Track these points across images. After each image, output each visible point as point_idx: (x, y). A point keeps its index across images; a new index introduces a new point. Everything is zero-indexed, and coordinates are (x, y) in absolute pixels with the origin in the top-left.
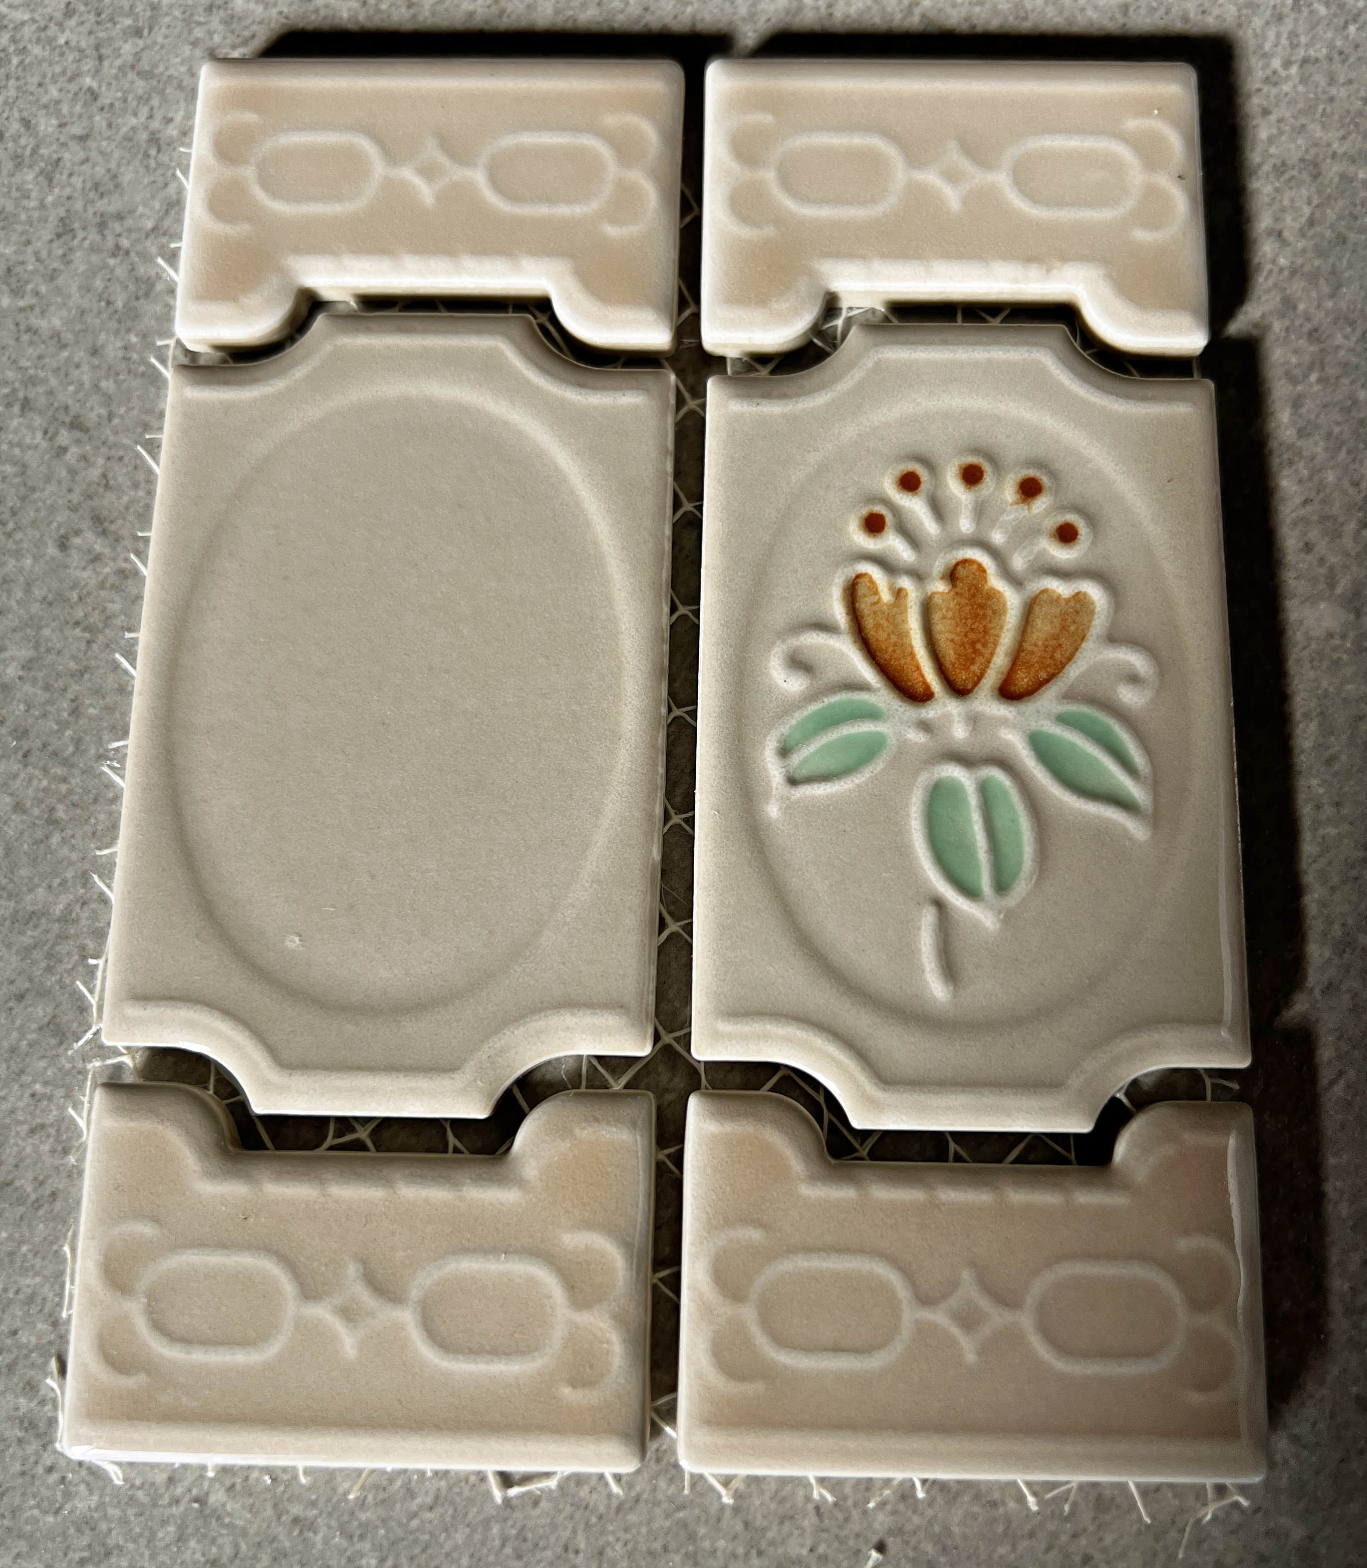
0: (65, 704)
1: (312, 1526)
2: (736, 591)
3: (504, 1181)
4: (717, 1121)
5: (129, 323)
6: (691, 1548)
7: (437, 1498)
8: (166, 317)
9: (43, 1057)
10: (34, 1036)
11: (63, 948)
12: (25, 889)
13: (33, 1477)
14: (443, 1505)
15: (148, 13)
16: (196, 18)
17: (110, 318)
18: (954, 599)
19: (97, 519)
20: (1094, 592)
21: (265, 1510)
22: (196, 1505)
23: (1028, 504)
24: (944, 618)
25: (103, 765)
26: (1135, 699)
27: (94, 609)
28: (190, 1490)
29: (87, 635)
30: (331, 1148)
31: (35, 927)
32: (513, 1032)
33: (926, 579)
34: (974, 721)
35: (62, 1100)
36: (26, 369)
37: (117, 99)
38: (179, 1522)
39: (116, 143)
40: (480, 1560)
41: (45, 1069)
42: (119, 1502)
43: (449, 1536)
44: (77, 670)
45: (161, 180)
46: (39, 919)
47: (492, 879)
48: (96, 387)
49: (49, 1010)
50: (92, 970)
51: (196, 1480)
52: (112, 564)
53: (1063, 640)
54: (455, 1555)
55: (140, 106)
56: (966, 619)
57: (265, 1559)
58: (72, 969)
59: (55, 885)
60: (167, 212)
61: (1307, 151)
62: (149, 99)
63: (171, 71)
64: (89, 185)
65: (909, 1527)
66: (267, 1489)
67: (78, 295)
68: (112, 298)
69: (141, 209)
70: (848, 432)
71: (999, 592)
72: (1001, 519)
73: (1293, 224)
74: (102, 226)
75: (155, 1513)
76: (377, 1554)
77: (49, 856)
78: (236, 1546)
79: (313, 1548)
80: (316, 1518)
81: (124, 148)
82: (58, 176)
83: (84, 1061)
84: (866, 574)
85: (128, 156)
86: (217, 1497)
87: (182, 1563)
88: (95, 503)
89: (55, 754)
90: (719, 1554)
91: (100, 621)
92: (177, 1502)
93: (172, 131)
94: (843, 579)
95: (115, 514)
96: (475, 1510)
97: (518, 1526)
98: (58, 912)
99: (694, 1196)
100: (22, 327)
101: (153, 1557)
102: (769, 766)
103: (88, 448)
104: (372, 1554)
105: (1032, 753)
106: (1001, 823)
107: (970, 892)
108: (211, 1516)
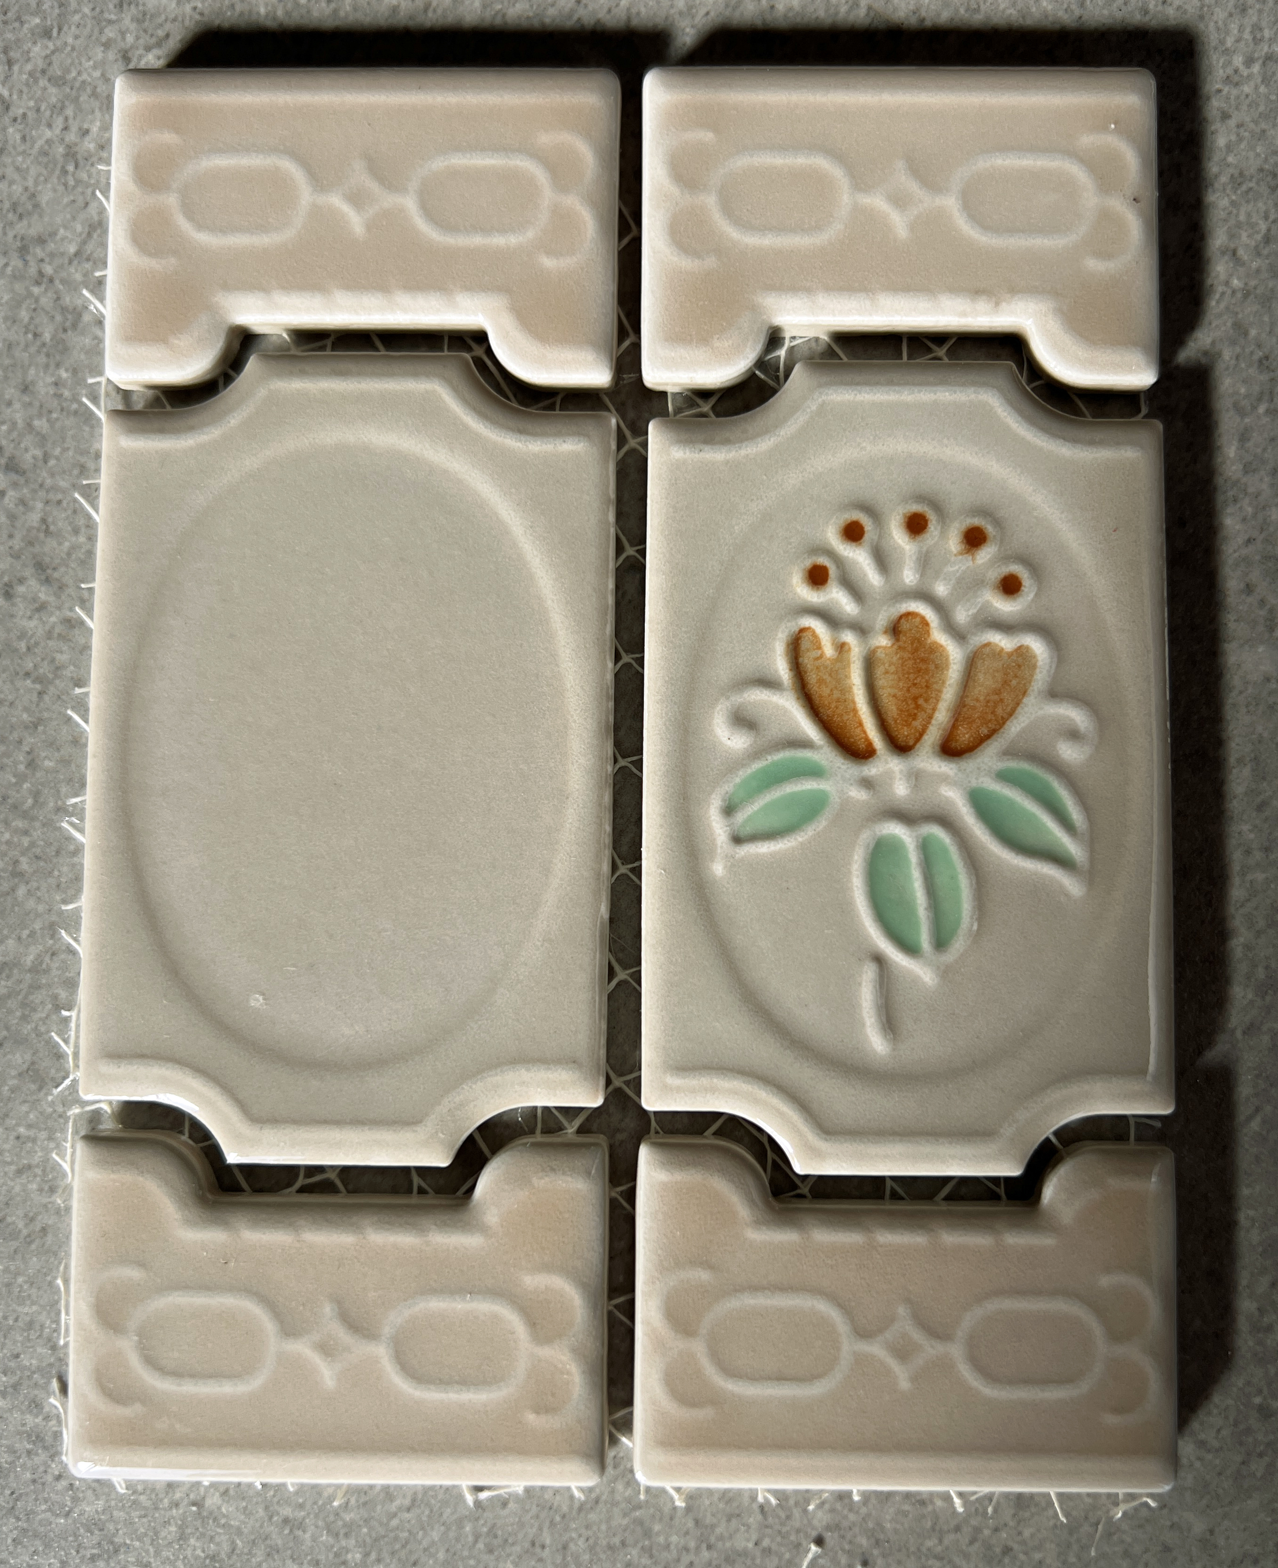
0: (21, 757)
1: (301, 1525)
2: (680, 646)
4: (668, 1170)
5: (58, 357)
6: (647, 1543)
7: (414, 1500)
8: (96, 351)
9: (25, 1102)
10: (15, 1082)
11: (37, 997)
13: (43, 1484)
14: (419, 1506)
15: (57, 11)
16: (106, 15)
17: (39, 352)
18: (897, 653)
19: (40, 566)
20: (1037, 646)
21: (257, 1512)
22: (194, 1509)
23: (973, 555)
24: (887, 672)
25: (62, 821)
26: (1075, 755)
27: (43, 660)
28: (188, 1495)
29: (38, 686)
30: (301, 1190)
31: (9, 977)
33: (869, 632)
34: (916, 778)
35: (46, 1142)
37: (29, 108)
38: (180, 1522)
39: (32, 157)
40: (455, 1554)
41: (27, 1113)
42: (123, 1506)
43: (426, 1534)
44: (31, 722)
45: (80, 201)
46: (11, 970)
47: (446, 937)
48: (29, 426)
49: (28, 1057)
50: (67, 1020)
52: (58, 613)
53: (1005, 695)
54: (432, 1550)
55: (54, 116)
56: (909, 673)
57: (260, 1554)
58: (46, 1018)
59: (24, 936)
60: (89, 235)
61: (1266, 160)
62: (62, 108)
63: (85, 76)
65: (845, 1524)
66: (258, 1494)
68: (40, 330)
69: (62, 231)
70: (792, 479)
71: (941, 646)
72: (945, 570)
73: (1248, 242)
74: (23, 251)
75: (157, 1515)
76: (360, 1550)
77: (16, 909)
78: (233, 1542)
79: (302, 1545)
80: (304, 1518)
81: (40, 163)
83: (64, 1106)
84: (809, 628)
85: (45, 172)
86: (213, 1501)
87: (185, 1558)
88: (37, 549)
89: (15, 807)
90: (672, 1547)
91: (49, 672)
92: (177, 1505)
93: (89, 145)
94: (786, 634)
95: (57, 561)
96: (449, 1510)
97: (489, 1524)
98: (29, 963)
99: (645, 1239)
101: (157, 1553)
102: (714, 824)
103: (25, 491)
104: (356, 1549)
105: (972, 810)
106: (941, 880)
107: (909, 948)
108: (208, 1518)
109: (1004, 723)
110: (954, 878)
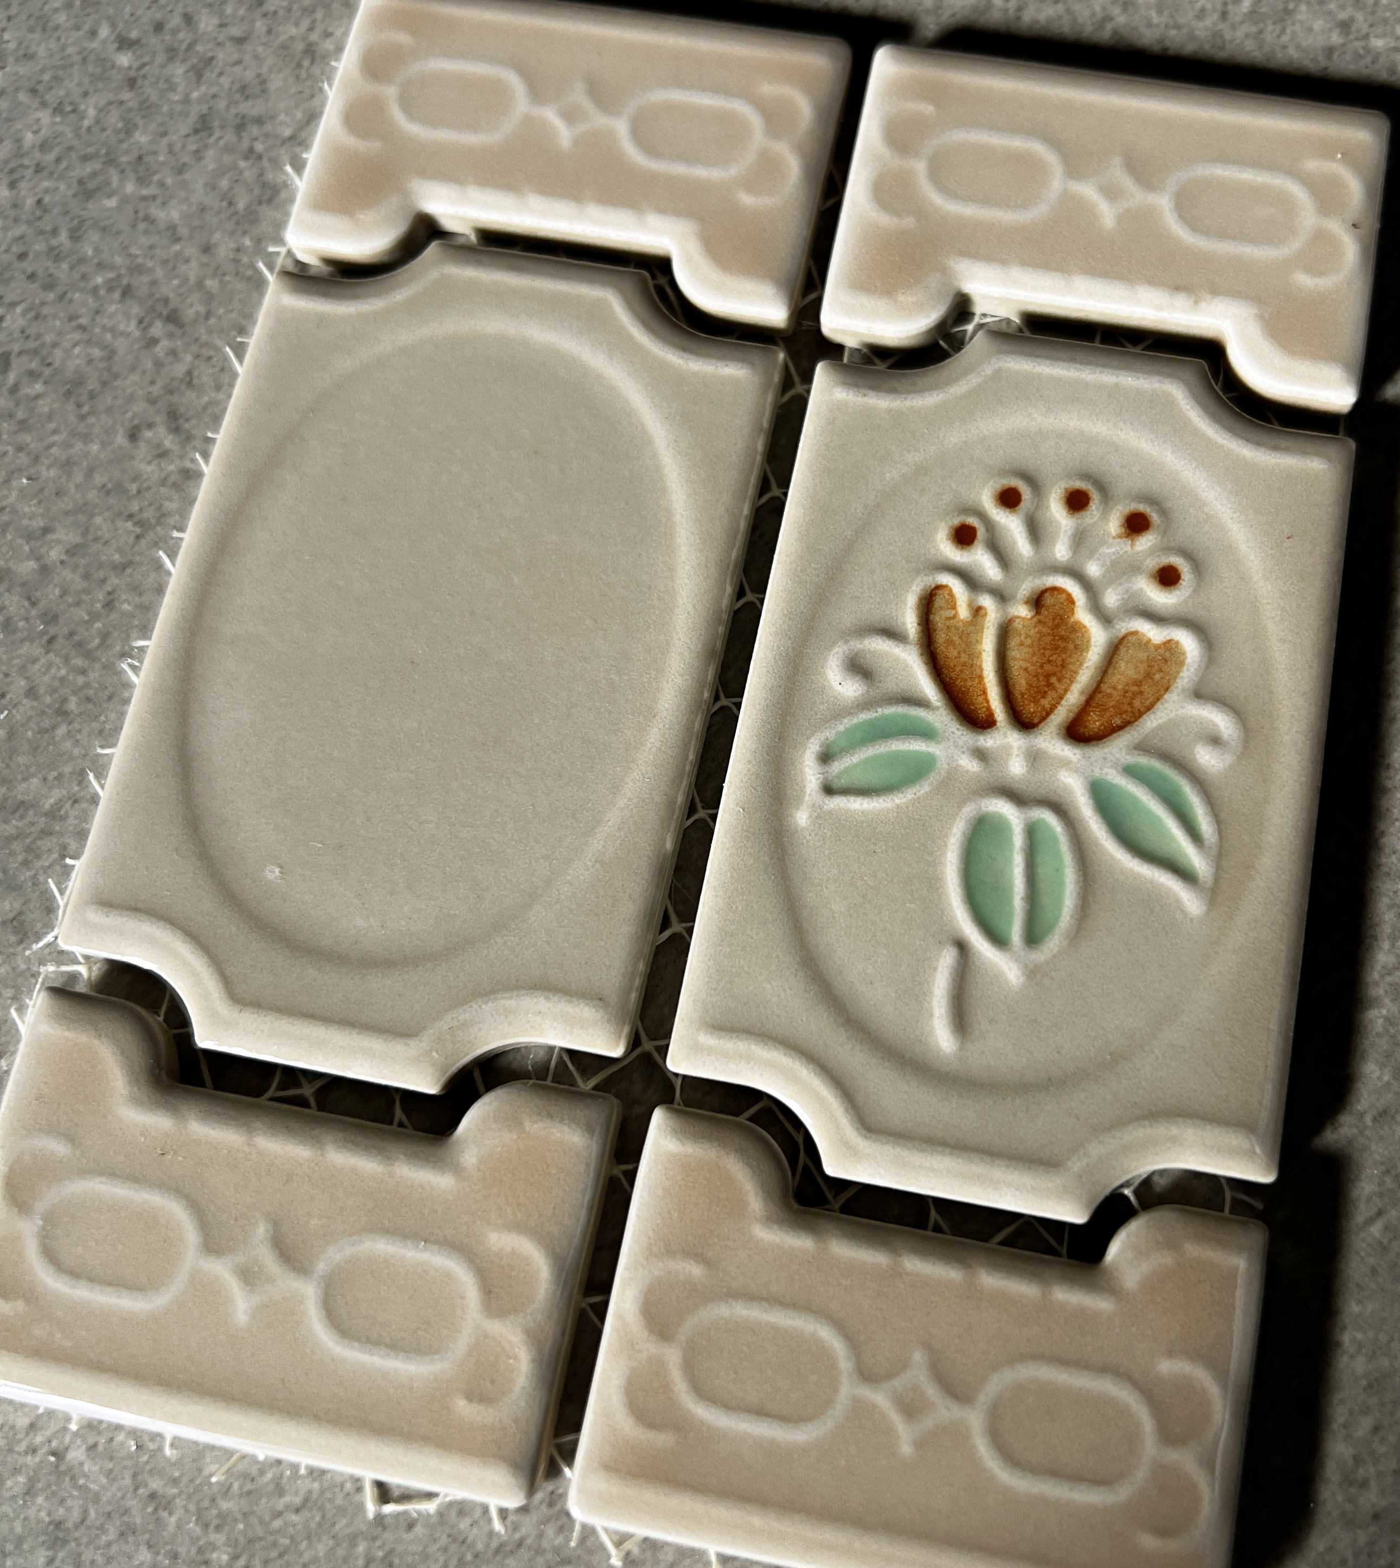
0: (101, 596)
1: (168, 1505)
2: (806, 582)
3: (439, 1164)
4: (678, 1139)
5: (246, 226)
7: (306, 1500)
11: (45, 844)
12: (19, 777)
14: (310, 1510)
17: (229, 218)
18: (1035, 626)
19: (173, 415)
20: (1188, 642)
21: (123, 1478)
22: (52, 1459)
23: (1132, 540)
24: (1022, 644)
25: (123, 662)
26: (1213, 762)
27: (150, 505)
28: (49, 1442)
29: (138, 530)
30: (272, 1099)
31: (22, 817)
32: (480, 1007)
33: (1010, 600)
34: (1034, 758)
35: (9, 1001)
36: (136, 256)
38: (31, 1473)
39: (272, 50)
43: (310, 1545)
44: (120, 563)
45: (308, 92)
46: (26, 810)
47: (492, 841)
48: (200, 284)
49: (17, 905)
50: (68, 870)
51: (58, 1432)
52: (177, 462)
53: (1145, 688)
55: (304, 17)
56: (1045, 649)
57: (112, 1533)
58: (49, 867)
59: (50, 778)
60: (305, 122)
62: (313, 11)
64: (236, 86)
66: (130, 1456)
67: (202, 191)
68: (236, 199)
69: (282, 117)
70: (954, 437)
71: (1085, 627)
72: (1101, 551)
74: (240, 127)
75: (9, 1459)
76: (230, 1550)
77: (51, 747)
78: (85, 1512)
79: (164, 1530)
80: (174, 1497)
81: (279, 55)
82: (208, 74)
83: (39, 963)
84: (946, 586)
85: (281, 63)
86: (76, 1454)
87: (26, 1519)
88: (175, 398)
89: (79, 645)
91: (153, 517)
92: (34, 1451)
93: (328, 45)
94: (921, 586)
95: (192, 413)
96: (344, 1521)
97: (386, 1548)
98: (47, 806)
99: (639, 1219)
100: (141, 215)
102: (807, 770)
103: (179, 343)
104: (224, 1548)
105: (1091, 801)
106: (1044, 870)
107: (997, 939)
108: (65, 1473)
109: (1140, 716)
110: (1059, 870)
